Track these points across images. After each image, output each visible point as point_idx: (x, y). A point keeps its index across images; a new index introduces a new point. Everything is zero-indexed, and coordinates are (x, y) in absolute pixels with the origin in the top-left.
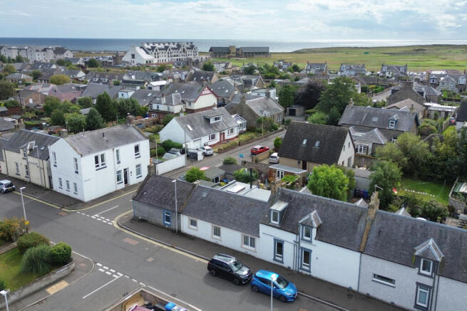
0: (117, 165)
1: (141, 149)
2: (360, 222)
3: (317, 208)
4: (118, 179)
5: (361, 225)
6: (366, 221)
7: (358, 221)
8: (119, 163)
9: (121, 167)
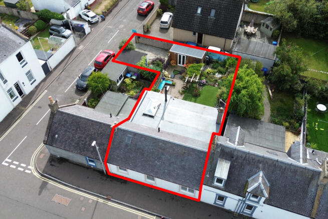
0: (4, 86)
1: (24, 55)
2: (311, 185)
3: (263, 170)
4: (12, 96)
5: (312, 189)
6: (318, 186)
7: (309, 185)
8: (5, 82)
9: (11, 84)
